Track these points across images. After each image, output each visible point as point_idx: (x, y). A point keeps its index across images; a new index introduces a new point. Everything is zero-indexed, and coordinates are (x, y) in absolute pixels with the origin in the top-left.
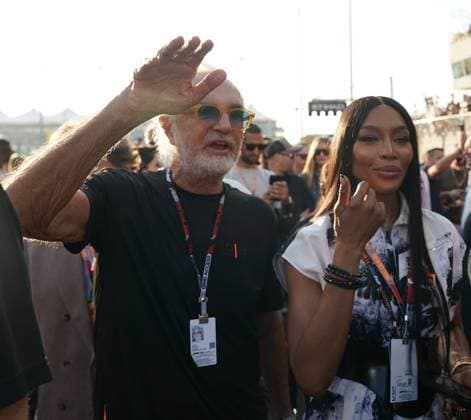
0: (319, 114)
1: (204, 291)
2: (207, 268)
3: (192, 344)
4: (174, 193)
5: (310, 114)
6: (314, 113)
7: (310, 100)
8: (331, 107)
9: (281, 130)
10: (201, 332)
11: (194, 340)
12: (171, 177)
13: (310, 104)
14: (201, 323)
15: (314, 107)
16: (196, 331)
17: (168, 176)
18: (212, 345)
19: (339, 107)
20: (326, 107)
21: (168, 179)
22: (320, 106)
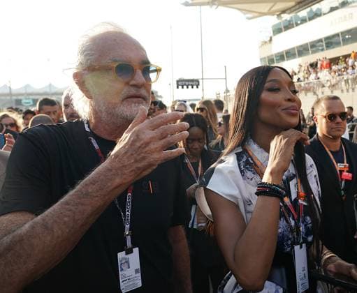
0: (183, 88)
1: (128, 226)
2: (129, 206)
3: (120, 273)
4: (93, 141)
5: (178, 87)
6: (180, 87)
7: (178, 79)
8: (190, 83)
9: (161, 97)
10: (127, 262)
11: (122, 270)
12: (89, 127)
13: (178, 82)
14: (127, 254)
15: (180, 83)
16: (124, 261)
17: (86, 126)
18: (137, 271)
19: (194, 83)
20: (187, 83)
21: (87, 129)
22: (184, 83)
